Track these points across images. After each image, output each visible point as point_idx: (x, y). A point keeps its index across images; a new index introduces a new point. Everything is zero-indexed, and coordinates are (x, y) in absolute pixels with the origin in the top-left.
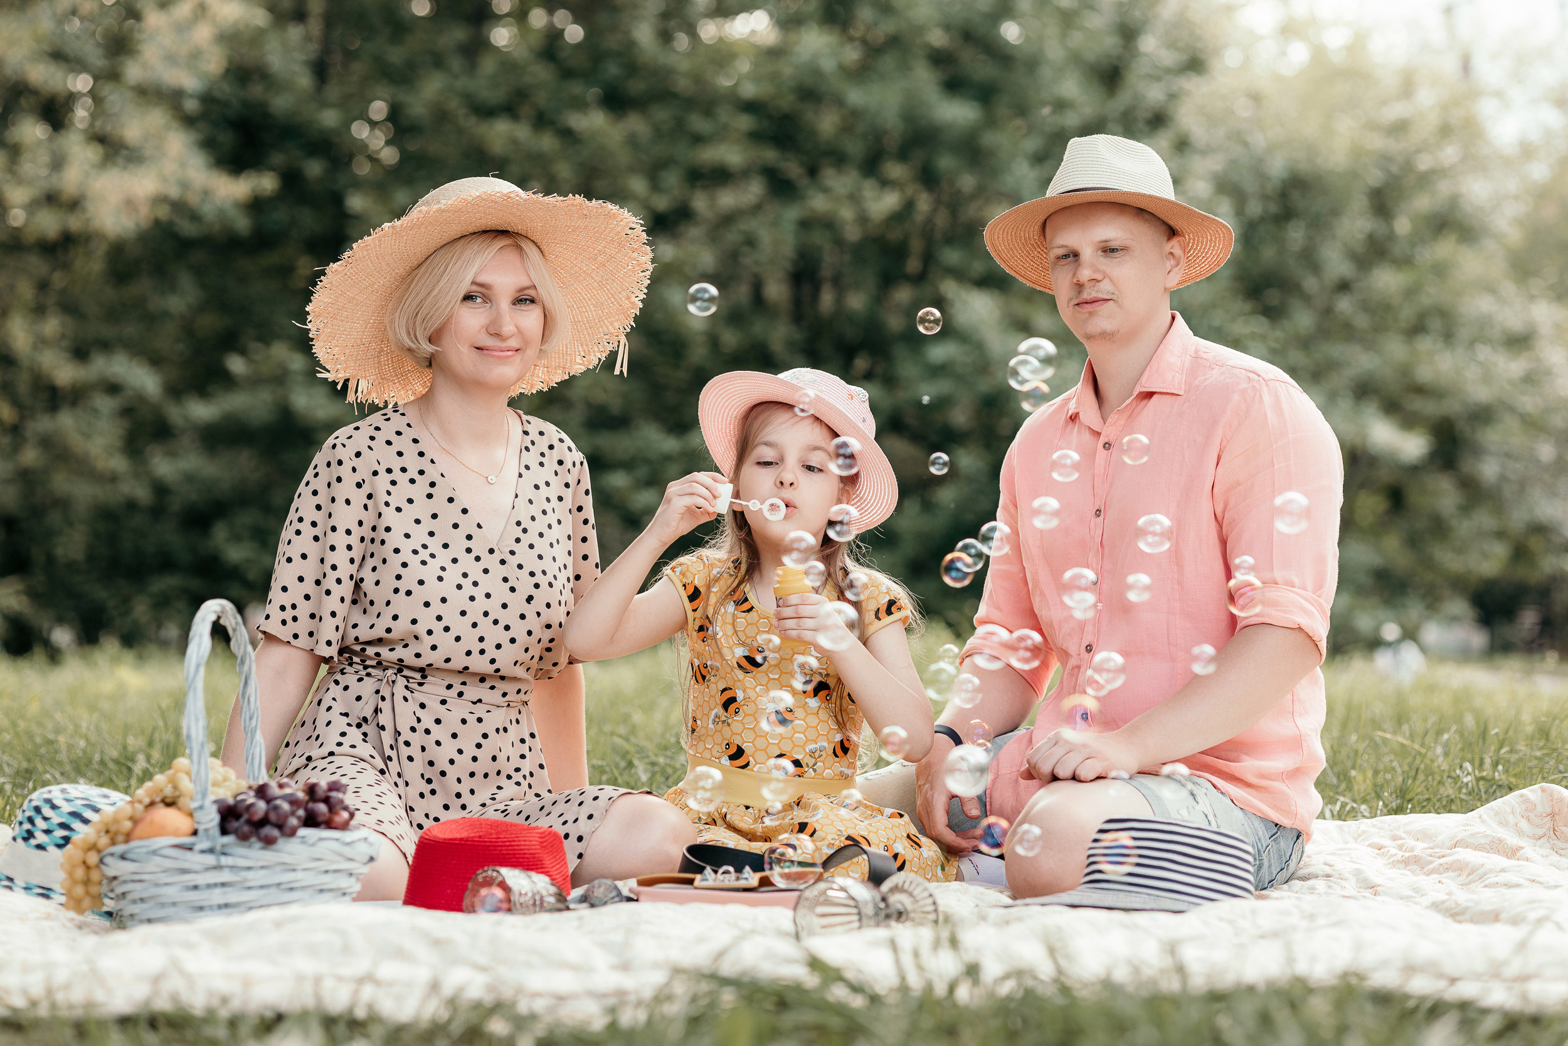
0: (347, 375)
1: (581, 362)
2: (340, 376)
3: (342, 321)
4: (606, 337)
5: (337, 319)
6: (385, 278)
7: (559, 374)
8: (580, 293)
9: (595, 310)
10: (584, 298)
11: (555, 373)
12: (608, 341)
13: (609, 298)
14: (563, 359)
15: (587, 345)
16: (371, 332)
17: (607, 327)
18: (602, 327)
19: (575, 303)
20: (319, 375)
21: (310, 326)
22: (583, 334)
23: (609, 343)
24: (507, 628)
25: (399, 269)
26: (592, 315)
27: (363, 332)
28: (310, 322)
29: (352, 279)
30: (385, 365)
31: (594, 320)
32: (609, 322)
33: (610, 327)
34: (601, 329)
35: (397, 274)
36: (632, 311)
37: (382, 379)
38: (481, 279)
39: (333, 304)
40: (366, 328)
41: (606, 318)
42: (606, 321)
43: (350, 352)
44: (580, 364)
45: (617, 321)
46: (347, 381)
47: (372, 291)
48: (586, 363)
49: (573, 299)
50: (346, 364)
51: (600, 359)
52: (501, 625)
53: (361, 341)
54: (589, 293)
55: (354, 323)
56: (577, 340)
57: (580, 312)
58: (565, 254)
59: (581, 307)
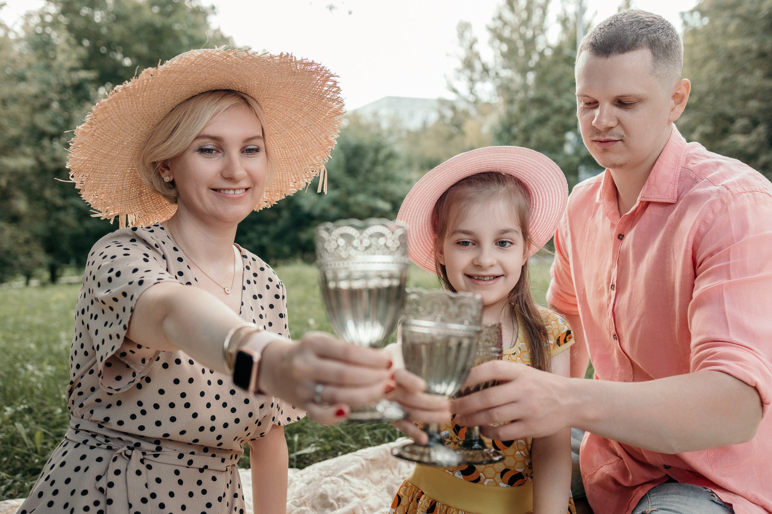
0: (117, 213)
1: (294, 186)
2: (110, 214)
3: (102, 173)
4: (311, 167)
5: (97, 172)
6: (132, 136)
7: (278, 195)
8: (291, 137)
9: (302, 149)
10: (294, 141)
11: (275, 195)
12: (312, 170)
14: (280, 185)
15: (297, 174)
16: (130, 179)
17: (311, 160)
18: (307, 160)
19: (287, 144)
20: (93, 216)
21: (73, 180)
22: (294, 167)
23: (313, 171)
24: (233, 410)
25: (143, 128)
26: (300, 152)
27: (123, 180)
28: (73, 177)
29: (101, 139)
30: (146, 202)
31: (302, 156)
32: (312, 156)
33: (314, 160)
34: (307, 162)
35: (142, 131)
36: (329, 147)
37: (146, 212)
39: (89, 161)
40: (124, 177)
41: (310, 154)
42: (310, 156)
43: (115, 196)
44: (292, 188)
45: (319, 155)
46: (117, 217)
47: (123, 148)
48: (297, 186)
49: (285, 141)
50: (114, 205)
51: (307, 183)
52: (229, 407)
53: (123, 187)
54: (297, 137)
55: (114, 174)
56: (290, 172)
57: (291, 151)
58: (278, 107)
59: (292, 147)
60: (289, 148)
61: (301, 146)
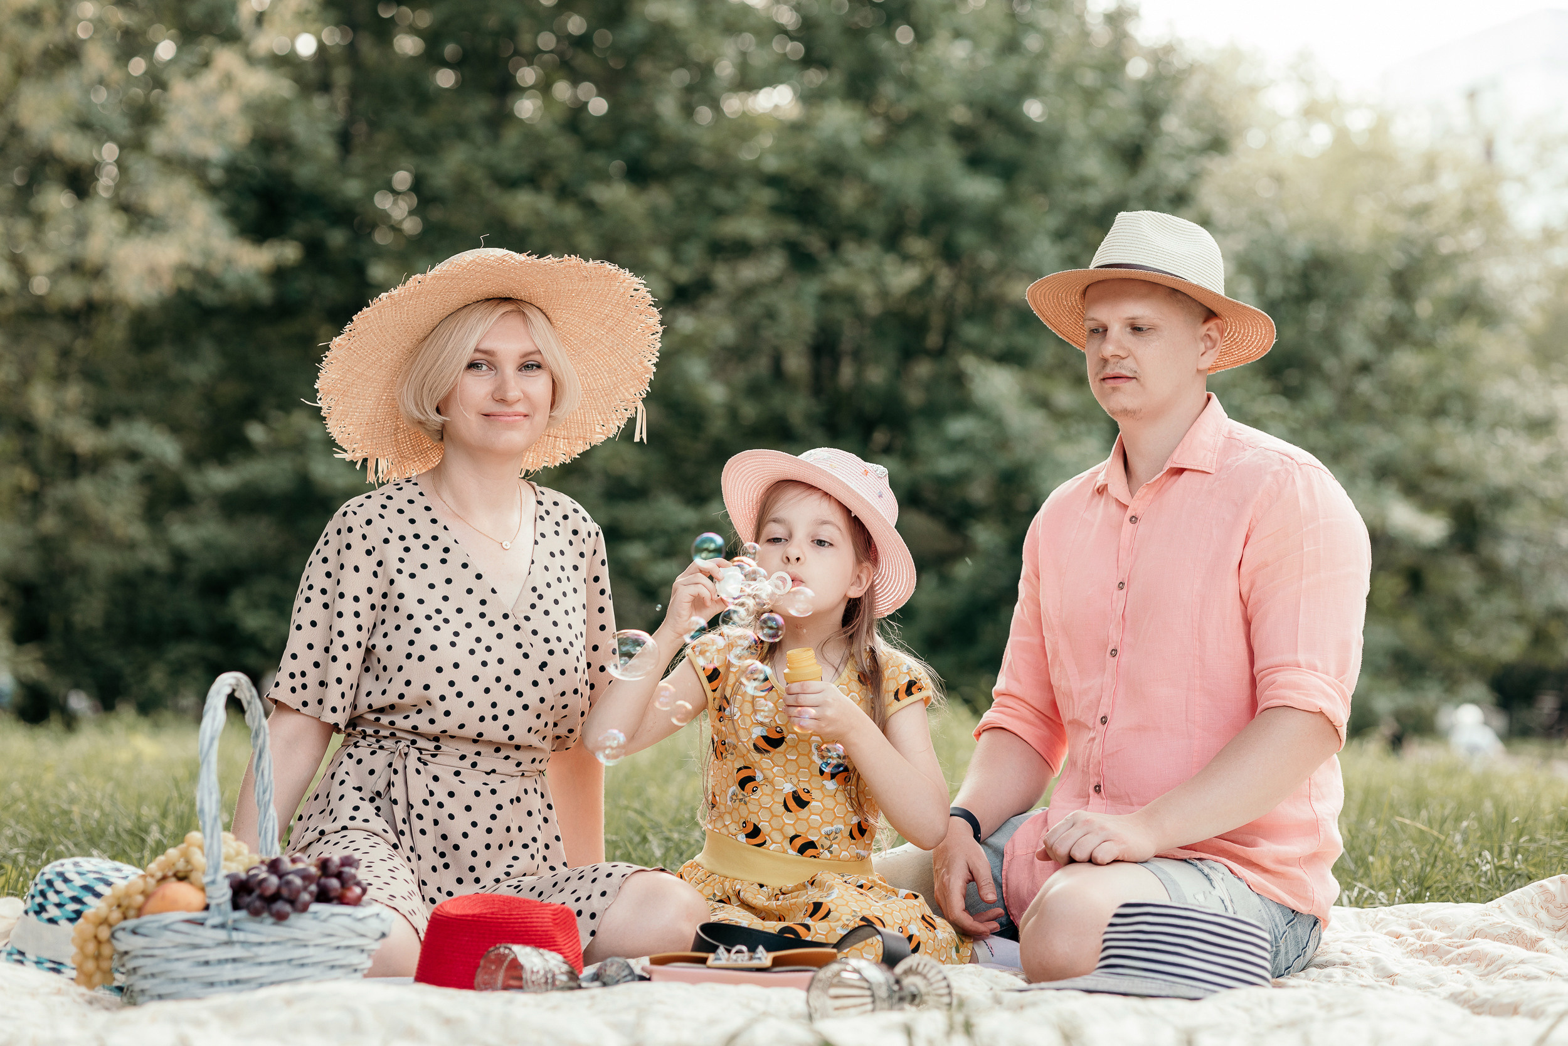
0: (365, 455)
1: (601, 431)
2: (358, 455)
3: (354, 398)
4: (623, 404)
5: (347, 396)
6: (392, 352)
7: (581, 444)
8: (593, 360)
9: (609, 377)
10: (597, 365)
11: (576, 444)
12: (625, 408)
13: (622, 364)
14: (582, 429)
15: (605, 413)
16: (385, 409)
17: (623, 394)
18: (617, 393)
19: (589, 370)
20: (336, 456)
21: (320, 404)
22: (600, 402)
23: (626, 410)
24: (520, 694)
25: (405, 343)
26: (607, 382)
27: (377, 409)
28: (320, 399)
29: (357, 354)
31: (609, 387)
32: (625, 388)
33: (626, 394)
34: (617, 396)
35: (404, 347)
36: (647, 376)
37: (401, 457)
38: (485, 346)
39: (341, 380)
40: (379, 404)
41: (621, 385)
42: (621, 388)
43: (365, 430)
44: (599, 433)
45: (632, 387)
46: (366, 459)
47: (381, 366)
48: (606, 432)
49: (587, 366)
50: (364, 444)
51: (618, 428)
52: (514, 691)
53: (376, 419)
54: (601, 360)
55: (367, 400)
56: (595, 409)
57: (595, 380)
58: (573, 320)
59: (595, 375)
60: (592, 375)
61: (608, 373)
